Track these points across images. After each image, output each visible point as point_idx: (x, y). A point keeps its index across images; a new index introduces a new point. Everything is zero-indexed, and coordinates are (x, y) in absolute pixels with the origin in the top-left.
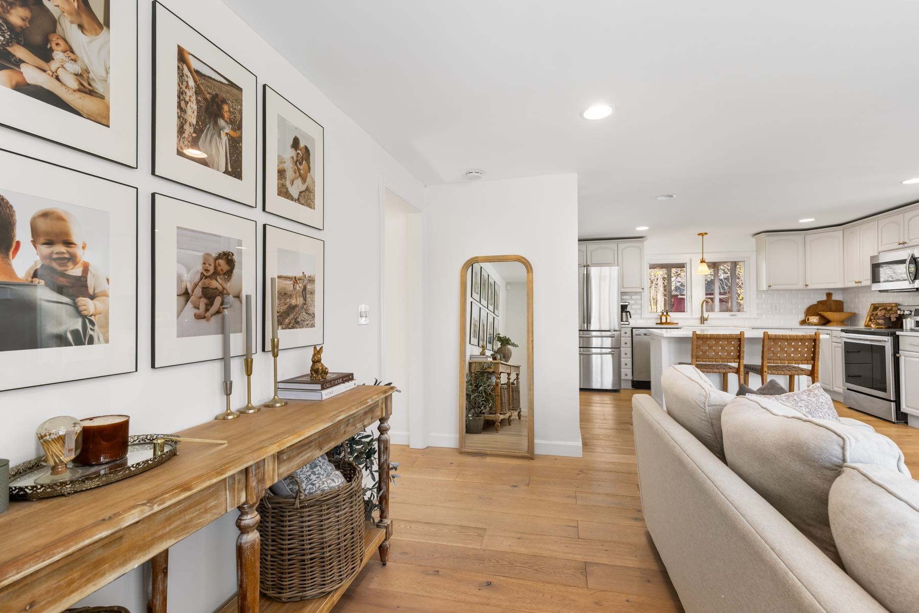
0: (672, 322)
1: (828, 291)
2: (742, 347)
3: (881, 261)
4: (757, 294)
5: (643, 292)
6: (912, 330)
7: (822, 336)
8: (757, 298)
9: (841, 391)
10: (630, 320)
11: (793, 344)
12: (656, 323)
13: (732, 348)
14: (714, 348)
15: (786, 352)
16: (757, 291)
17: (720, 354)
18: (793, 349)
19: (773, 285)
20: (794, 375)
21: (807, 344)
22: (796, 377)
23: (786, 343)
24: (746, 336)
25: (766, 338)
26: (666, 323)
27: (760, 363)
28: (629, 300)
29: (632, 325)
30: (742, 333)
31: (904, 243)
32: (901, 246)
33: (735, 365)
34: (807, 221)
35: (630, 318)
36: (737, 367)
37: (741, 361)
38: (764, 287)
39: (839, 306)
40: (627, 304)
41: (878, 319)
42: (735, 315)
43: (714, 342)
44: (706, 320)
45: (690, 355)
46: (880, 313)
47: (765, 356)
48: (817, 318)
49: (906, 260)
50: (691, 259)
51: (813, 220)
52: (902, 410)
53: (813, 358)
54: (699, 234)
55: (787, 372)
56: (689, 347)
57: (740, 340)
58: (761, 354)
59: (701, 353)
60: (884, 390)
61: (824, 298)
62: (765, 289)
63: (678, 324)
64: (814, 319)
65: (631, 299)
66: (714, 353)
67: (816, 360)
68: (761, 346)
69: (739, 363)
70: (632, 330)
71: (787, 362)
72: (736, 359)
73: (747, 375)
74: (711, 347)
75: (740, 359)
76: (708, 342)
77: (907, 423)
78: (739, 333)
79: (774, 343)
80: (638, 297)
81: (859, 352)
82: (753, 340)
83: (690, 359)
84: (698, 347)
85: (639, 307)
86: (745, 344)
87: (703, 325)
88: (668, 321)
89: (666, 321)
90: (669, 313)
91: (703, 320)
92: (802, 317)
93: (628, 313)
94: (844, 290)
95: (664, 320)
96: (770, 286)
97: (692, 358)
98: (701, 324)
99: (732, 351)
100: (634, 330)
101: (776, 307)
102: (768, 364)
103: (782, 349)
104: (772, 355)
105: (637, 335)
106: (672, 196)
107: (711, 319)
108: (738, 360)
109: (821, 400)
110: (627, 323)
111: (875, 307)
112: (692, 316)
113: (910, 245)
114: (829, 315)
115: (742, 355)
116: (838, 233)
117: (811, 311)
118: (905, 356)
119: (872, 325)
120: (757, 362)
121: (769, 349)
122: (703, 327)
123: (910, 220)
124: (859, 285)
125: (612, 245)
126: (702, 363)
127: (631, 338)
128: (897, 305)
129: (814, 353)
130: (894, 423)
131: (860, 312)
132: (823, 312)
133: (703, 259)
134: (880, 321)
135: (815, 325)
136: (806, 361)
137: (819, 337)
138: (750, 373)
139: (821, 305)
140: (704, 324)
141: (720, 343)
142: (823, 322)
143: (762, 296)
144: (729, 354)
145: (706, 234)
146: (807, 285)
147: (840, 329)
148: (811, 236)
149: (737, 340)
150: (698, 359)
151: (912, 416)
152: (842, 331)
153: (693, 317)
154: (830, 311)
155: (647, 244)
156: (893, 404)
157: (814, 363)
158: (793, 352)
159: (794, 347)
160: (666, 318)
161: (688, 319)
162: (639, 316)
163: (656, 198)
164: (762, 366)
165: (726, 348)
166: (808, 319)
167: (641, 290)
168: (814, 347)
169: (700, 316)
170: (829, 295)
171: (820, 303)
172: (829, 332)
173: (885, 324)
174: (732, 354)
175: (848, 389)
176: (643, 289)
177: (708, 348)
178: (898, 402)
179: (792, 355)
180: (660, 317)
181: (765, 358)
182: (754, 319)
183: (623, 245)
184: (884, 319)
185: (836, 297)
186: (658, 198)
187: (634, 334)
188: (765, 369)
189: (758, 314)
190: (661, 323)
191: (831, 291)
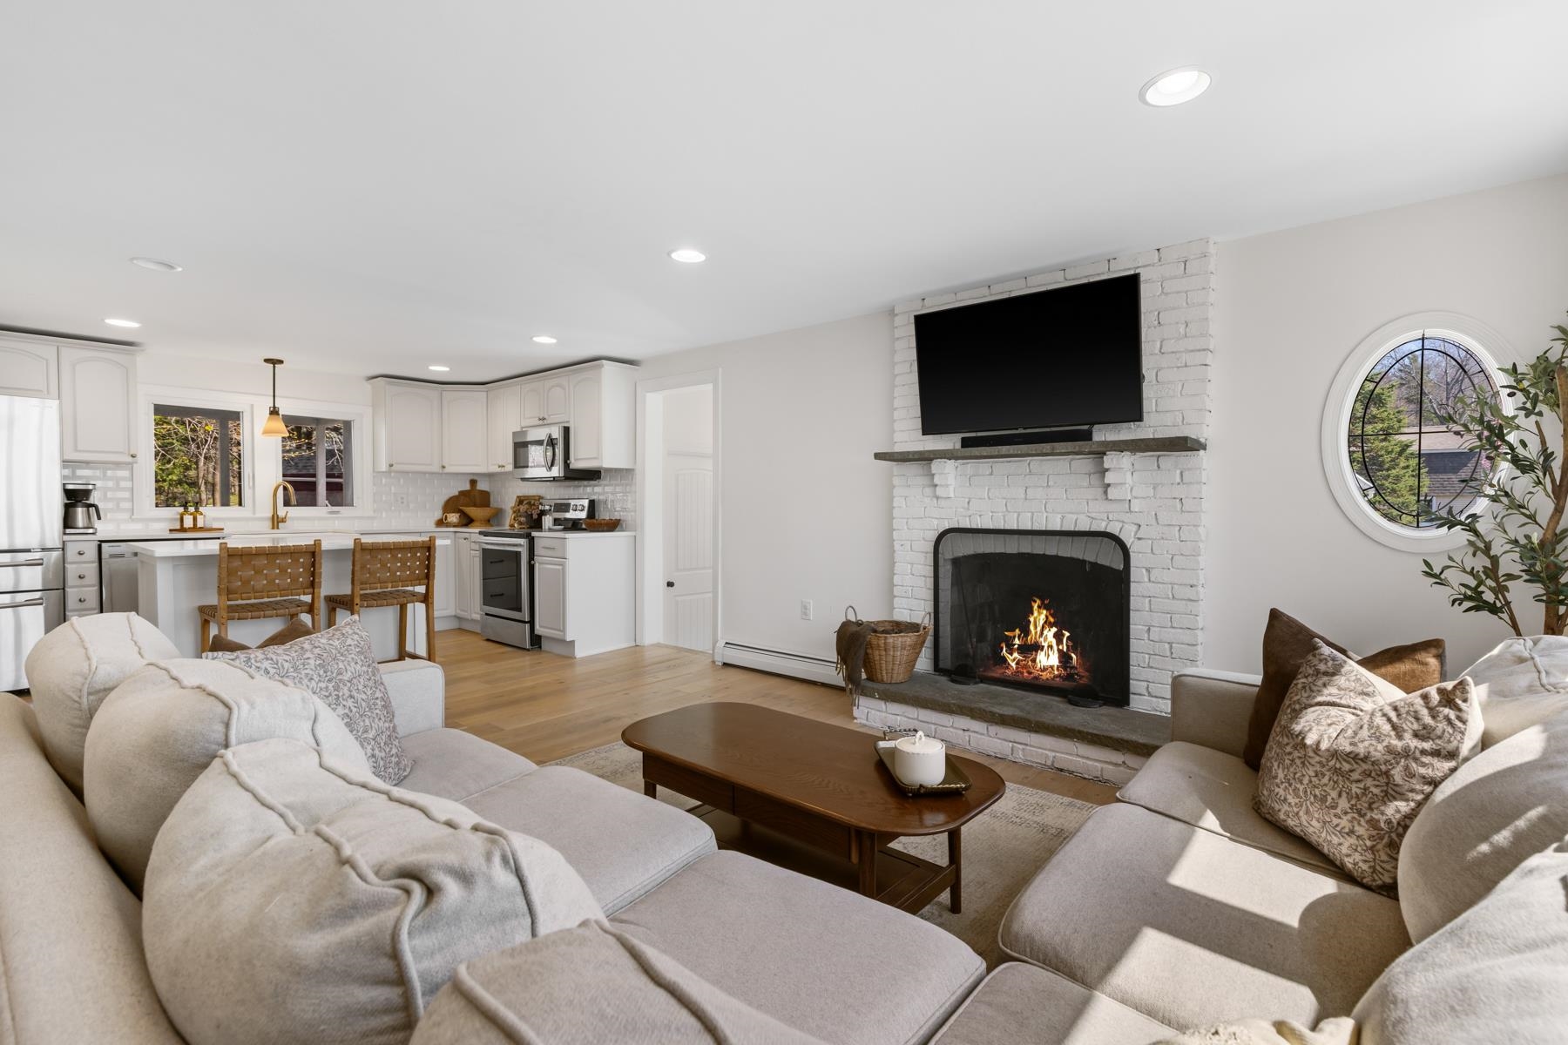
0: (208, 526)
1: (472, 477)
2: (317, 566)
3: (529, 439)
4: (374, 477)
5: (136, 463)
6: (550, 530)
7: (439, 542)
8: (374, 484)
9: (477, 617)
10: (97, 524)
11: (399, 555)
12: (171, 530)
13: (301, 570)
14: (265, 572)
15: (389, 570)
16: (374, 471)
17: (277, 581)
18: (399, 564)
19: (397, 464)
20: (406, 604)
21: (419, 554)
22: (410, 606)
23: (389, 556)
24: (325, 546)
25: (359, 548)
26: (195, 528)
27: (349, 592)
28: (98, 478)
29: (101, 536)
30: (318, 543)
31: (544, 419)
32: (541, 422)
33: (307, 598)
34: (439, 370)
35: (99, 518)
36: (310, 601)
37: (316, 590)
38: (384, 467)
39: (484, 499)
40: (90, 487)
41: (520, 516)
42: (338, 512)
43: (290, 561)
44: (283, 520)
45: (216, 590)
46: (523, 508)
47: (356, 578)
48: (457, 515)
49: (543, 441)
50: (252, 406)
51: (447, 369)
52: (536, 632)
53: (427, 577)
54: (267, 361)
55: (395, 601)
56: (213, 574)
57: (313, 554)
58: (351, 576)
59: (240, 583)
60: (519, 609)
61: (467, 487)
62: (384, 470)
63: (222, 529)
64: (453, 518)
65: (105, 477)
66: (265, 582)
67: (431, 578)
68: (351, 564)
69: (313, 594)
70: (100, 547)
71: (390, 585)
72: (308, 588)
73: (333, 613)
74: (258, 572)
75: (314, 588)
76: (253, 563)
77: (540, 647)
78: (313, 543)
79: (372, 557)
80: (124, 473)
81: (502, 561)
82: (338, 554)
83: (216, 596)
84: (231, 573)
85: (127, 495)
86: (323, 561)
87: (276, 531)
88: (200, 524)
89: (195, 524)
90: (201, 509)
91: (276, 521)
92: (438, 514)
93: (92, 510)
94: (490, 476)
95: (188, 522)
96: (391, 466)
97: (220, 594)
98: (273, 528)
99: (300, 575)
100: (103, 544)
101: (402, 498)
102: (362, 592)
103: (384, 565)
104: (368, 575)
105: (112, 556)
106: (172, 267)
107: (293, 519)
108: (311, 590)
109: (349, 642)
110: (91, 531)
111: (521, 501)
112: (254, 513)
113: (549, 422)
114: (472, 511)
115: (317, 580)
116: (479, 394)
117: (451, 505)
118: (540, 563)
119: (516, 525)
120: (345, 589)
121: (363, 567)
122: (277, 534)
123: (550, 389)
124: (502, 470)
125: (46, 347)
126: (240, 602)
127: (96, 565)
128: (541, 497)
129: (428, 567)
130: (528, 650)
131: (503, 507)
132: (466, 506)
133: (274, 407)
134: (522, 519)
135: (454, 526)
136: (416, 581)
137: (434, 544)
138: (338, 609)
139: (462, 497)
140: (278, 528)
141: (278, 561)
142: (465, 522)
143: (381, 480)
144: (295, 580)
145: (281, 362)
146: (444, 467)
147: (477, 530)
148: (450, 394)
149: (308, 556)
150: (230, 596)
151: (547, 638)
152: (480, 533)
153: (258, 515)
154: (475, 506)
155: (141, 360)
156: (527, 626)
157: (428, 583)
158: (399, 569)
159: (400, 560)
160: (195, 520)
161: (247, 519)
162: (126, 516)
163: (133, 259)
164: (352, 596)
165: (289, 570)
166: (446, 517)
167: (130, 459)
168: (428, 558)
169: (270, 515)
170: (473, 482)
171: (462, 493)
172: (467, 535)
173: (527, 523)
174: (301, 579)
175: (487, 614)
176: (133, 456)
177: (253, 572)
178: (532, 622)
179: (398, 573)
180: (179, 516)
181: (355, 582)
182: (369, 518)
183: (71, 351)
184: (526, 517)
185: (482, 486)
186: (135, 262)
187: (104, 556)
188: (357, 600)
189: (374, 511)
190: (183, 530)
191: (475, 478)
